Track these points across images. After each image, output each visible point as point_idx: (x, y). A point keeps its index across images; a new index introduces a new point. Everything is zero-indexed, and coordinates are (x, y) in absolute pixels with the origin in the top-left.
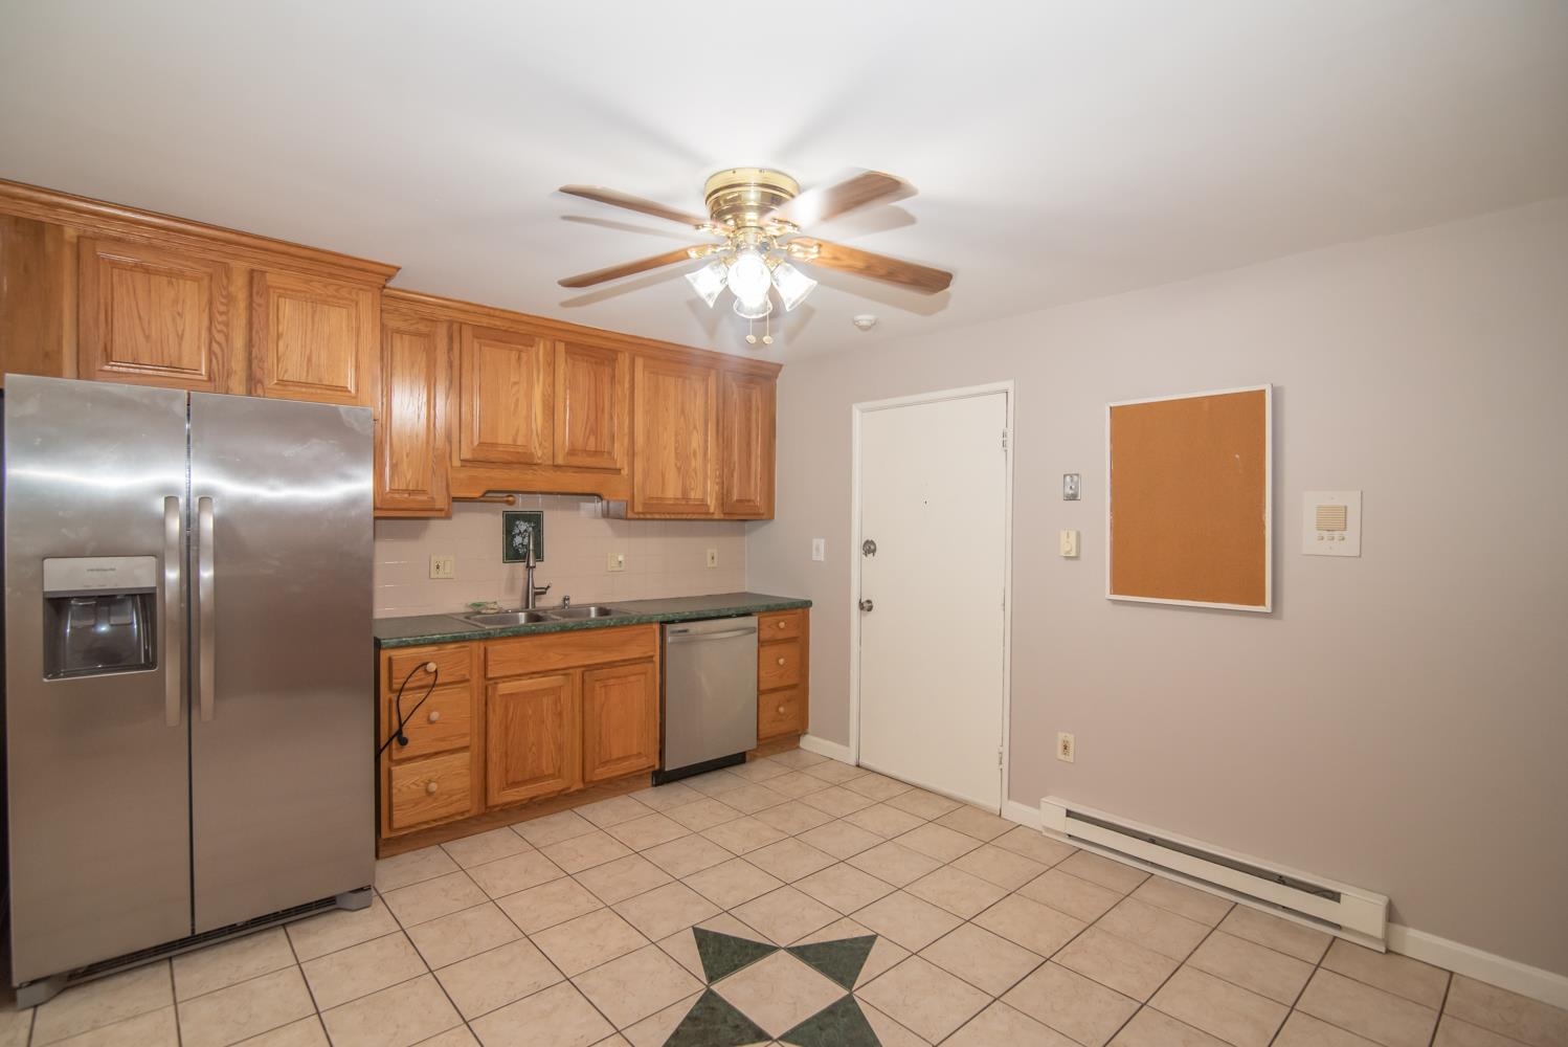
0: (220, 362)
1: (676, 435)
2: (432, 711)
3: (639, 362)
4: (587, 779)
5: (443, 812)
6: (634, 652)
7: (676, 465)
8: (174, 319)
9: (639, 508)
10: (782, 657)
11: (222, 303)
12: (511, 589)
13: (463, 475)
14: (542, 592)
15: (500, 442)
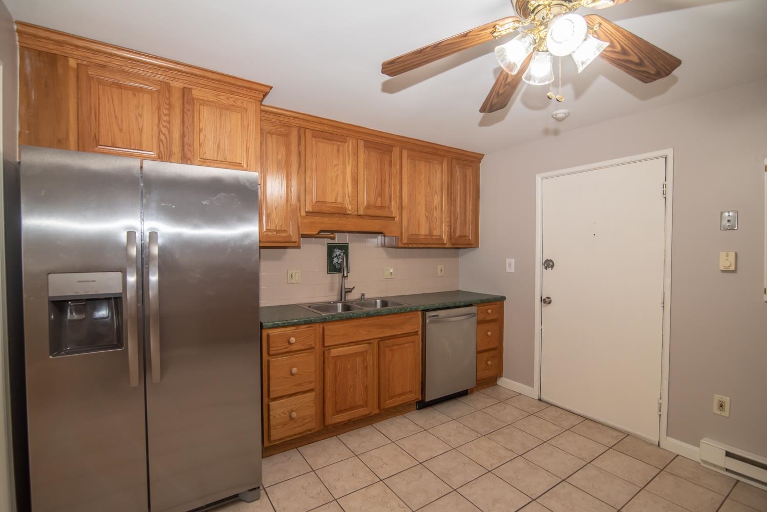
0: (165, 147)
1: (426, 197)
2: (293, 367)
3: (405, 153)
4: (382, 408)
5: (298, 430)
6: (408, 329)
7: (426, 215)
8: (137, 119)
9: (405, 241)
10: (489, 331)
11: (166, 108)
12: (332, 289)
13: (307, 221)
14: (349, 291)
15: (327, 201)
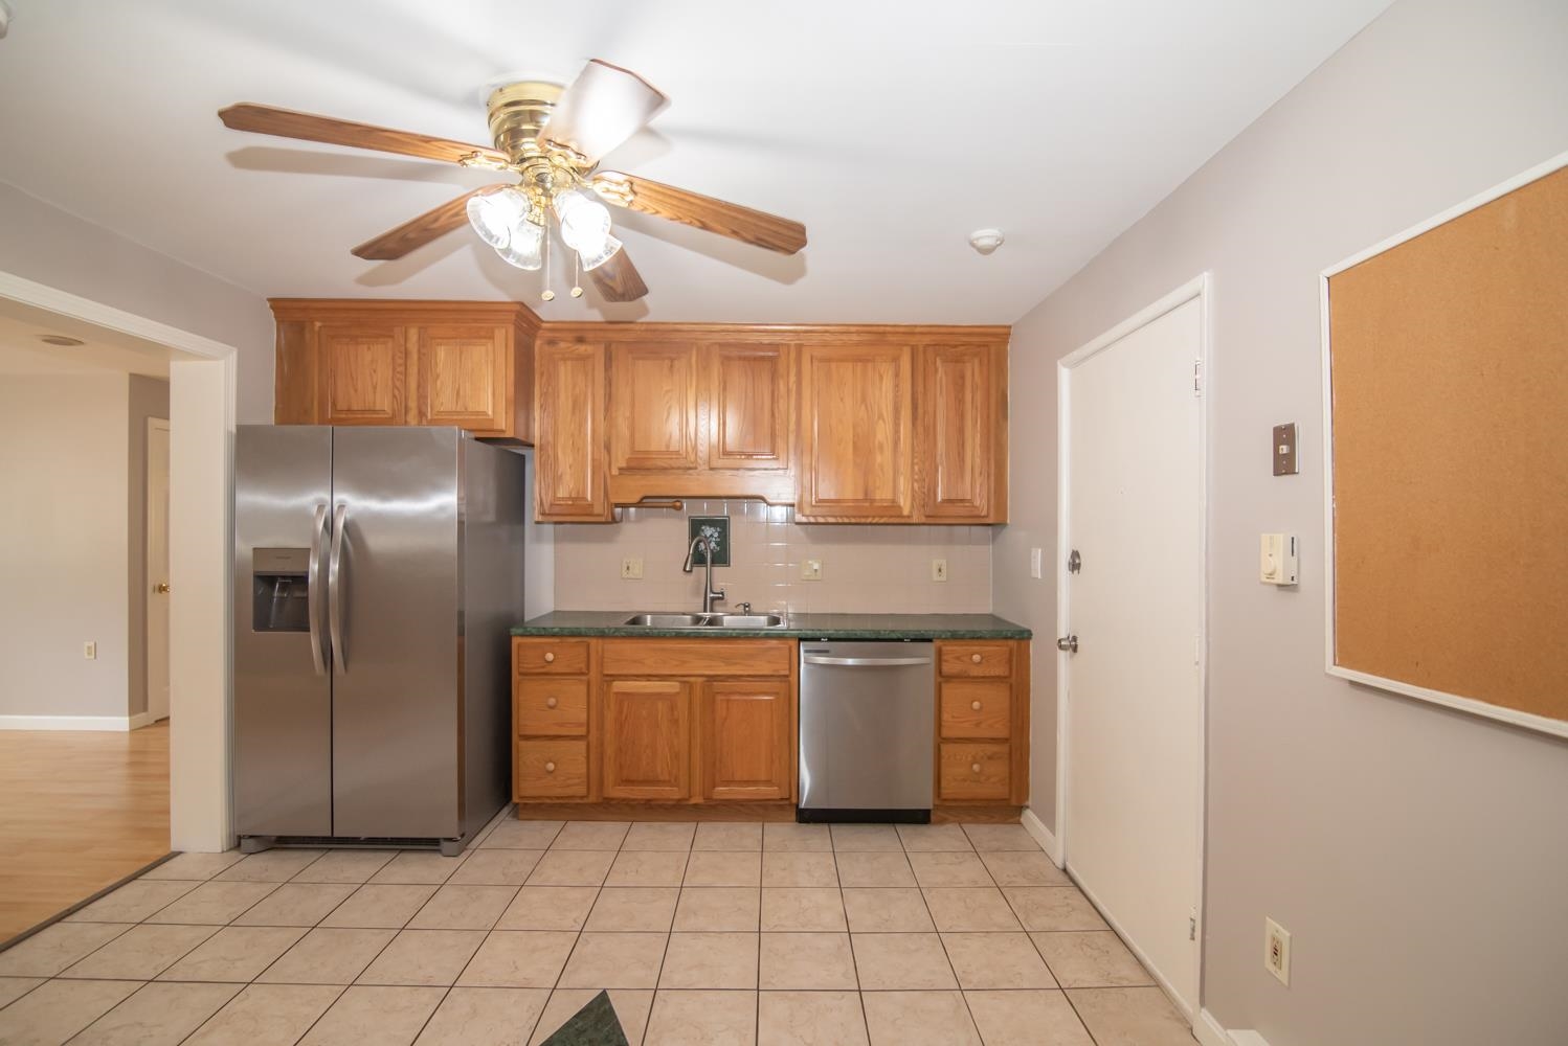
0: (399, 403)
1: (854, 428)
2: (551, 697)
3: (807, 352)
4: (707, 795)
5: (558, 792)
9: (808, 511)
10: (979, 700)
11: (400, 358)
13: (621, 482)
14: (719, 597)
15: (652, 449)
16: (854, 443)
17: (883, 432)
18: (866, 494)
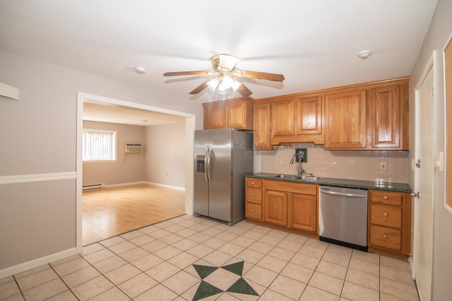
1: (344, 119)
2: (253, 193)
6: (308, 192)
9: (327, 146)
16: (344, 124)
17: (355, 120)
18: (348, 140)
